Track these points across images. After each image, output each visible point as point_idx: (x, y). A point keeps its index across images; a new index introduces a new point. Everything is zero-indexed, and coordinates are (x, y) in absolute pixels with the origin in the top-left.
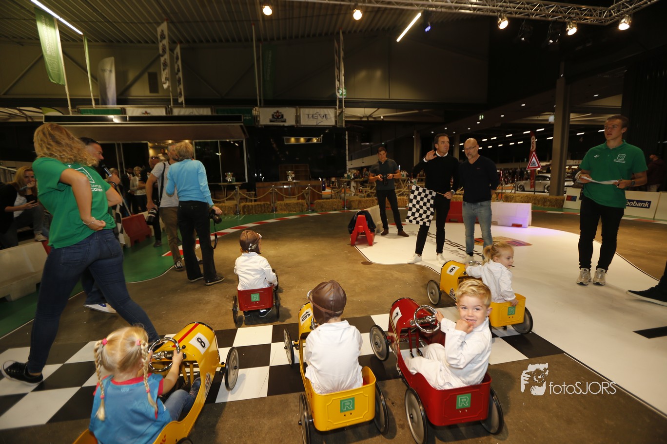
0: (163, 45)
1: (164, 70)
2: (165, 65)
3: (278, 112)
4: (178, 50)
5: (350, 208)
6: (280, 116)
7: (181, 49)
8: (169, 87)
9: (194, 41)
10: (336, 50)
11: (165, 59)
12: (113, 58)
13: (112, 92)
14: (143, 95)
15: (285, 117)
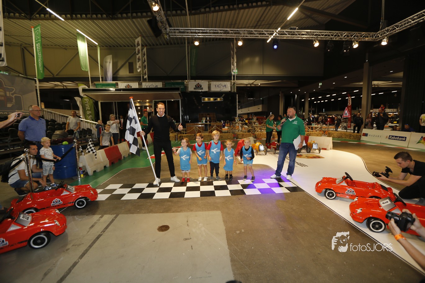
0: (138, 49)
1: (138, 62)
2: (139, 59)
3: (198, 84)
4: (145, 50)
5: (237, 138)
6: (199, 86)
7: (146, 49)
8: (140, 71)
9: (154, 45)
10: (232, 48)
11: (139, 56)
12: (111, 55)
13: (110, 74)
14: (126, 74)
15: (202, 87)
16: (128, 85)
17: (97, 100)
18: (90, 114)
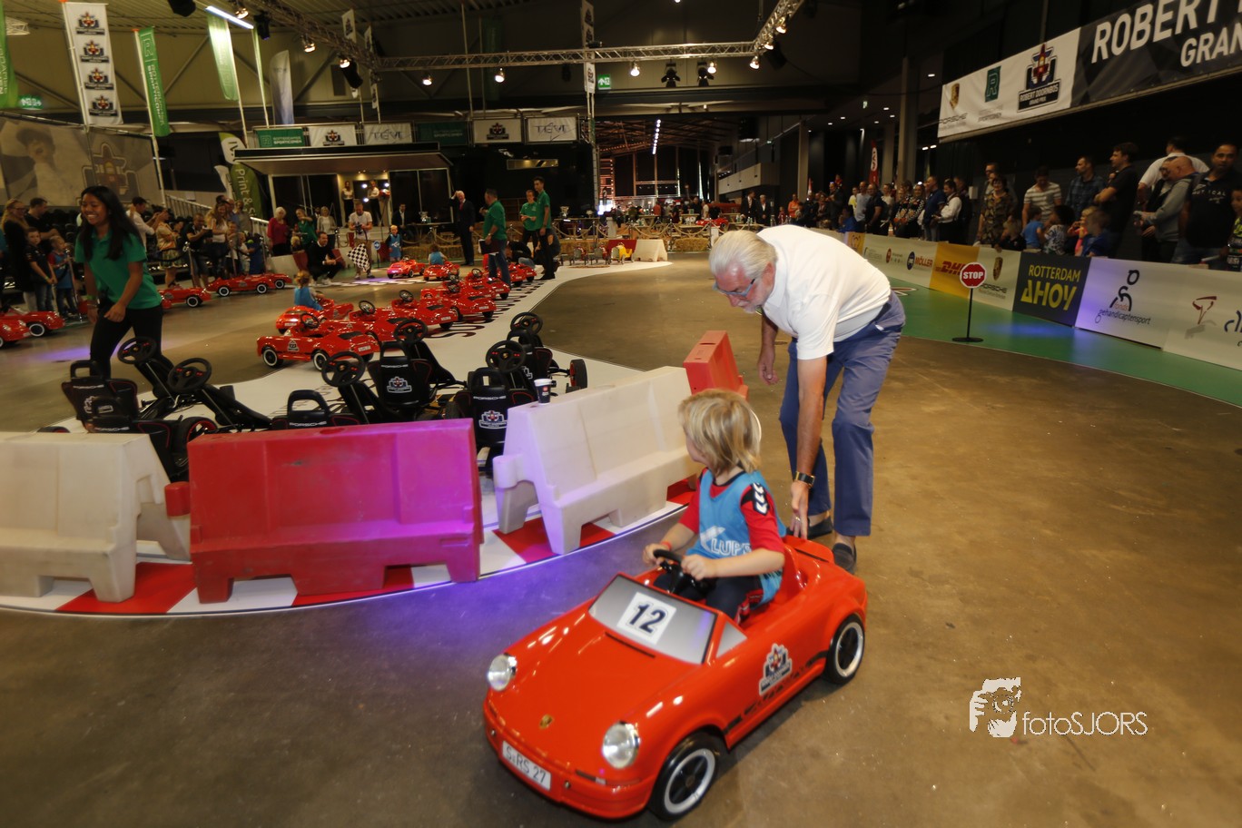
3: (497, 124)
4: (368, 33)
6: (500, 130)
12: (287, 52)
13: (287, 99)
14: (326, 98)
15: (507, 132)
16: (332, 132)
17: (265, 173)
18: (251, 205)
